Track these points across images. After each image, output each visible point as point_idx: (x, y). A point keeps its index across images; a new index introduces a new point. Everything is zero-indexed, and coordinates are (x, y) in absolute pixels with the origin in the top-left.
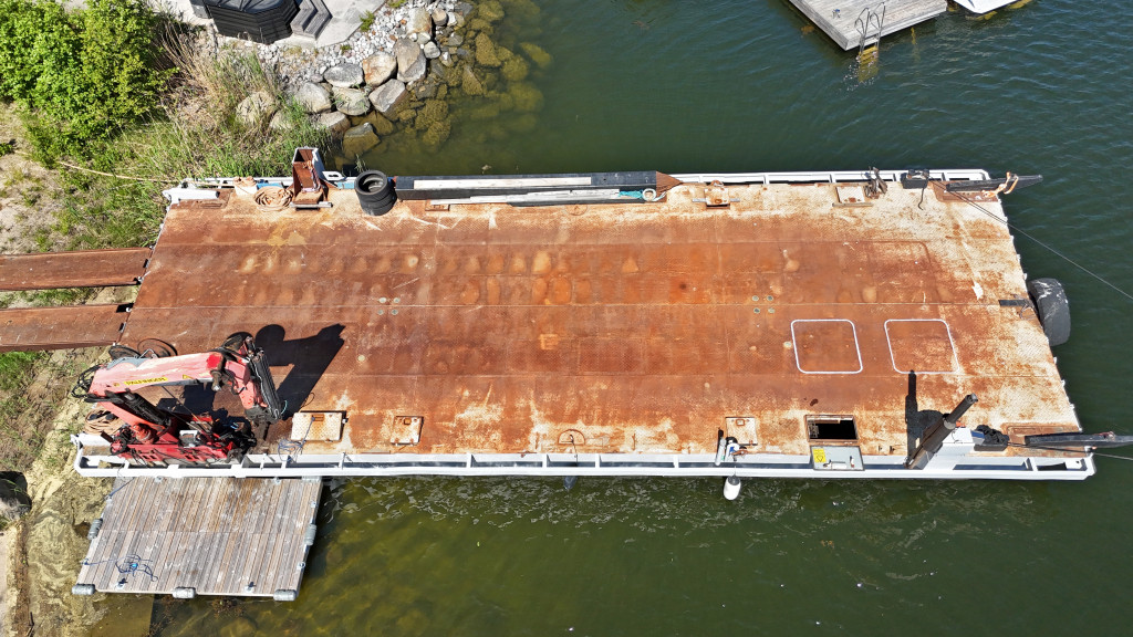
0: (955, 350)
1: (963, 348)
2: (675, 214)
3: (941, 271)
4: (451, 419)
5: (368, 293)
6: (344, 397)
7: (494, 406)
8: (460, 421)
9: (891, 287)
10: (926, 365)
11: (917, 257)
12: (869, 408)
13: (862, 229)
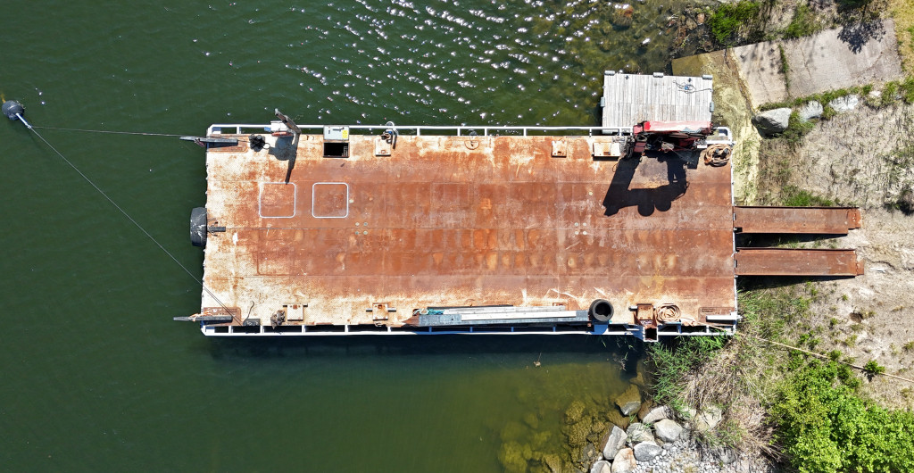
0: (259, 197)
1: (255, 199)
2: (409, 300)
3: (253, 252)
4: (537, 156)
5: (595, 237)
6: (596, 170)
7: (514, 163)
8: (532, 155)
9: (285, 240)
10: (278, 188)
11: (265, 263)
12: (314, 162)
13: (293, 285)
